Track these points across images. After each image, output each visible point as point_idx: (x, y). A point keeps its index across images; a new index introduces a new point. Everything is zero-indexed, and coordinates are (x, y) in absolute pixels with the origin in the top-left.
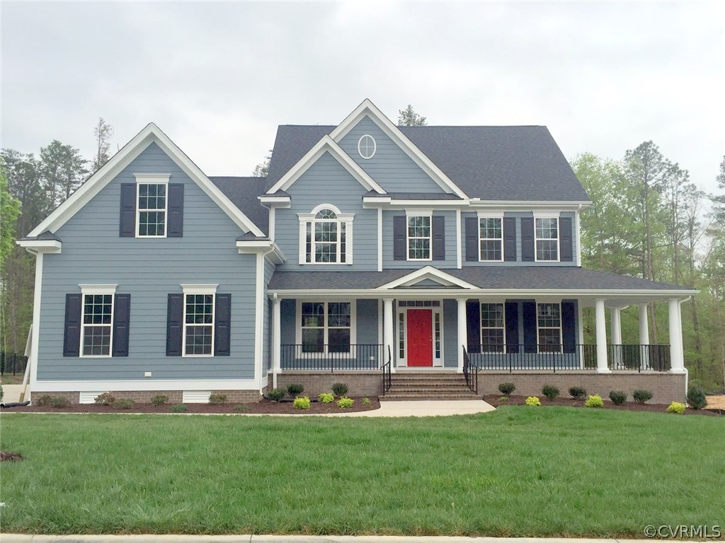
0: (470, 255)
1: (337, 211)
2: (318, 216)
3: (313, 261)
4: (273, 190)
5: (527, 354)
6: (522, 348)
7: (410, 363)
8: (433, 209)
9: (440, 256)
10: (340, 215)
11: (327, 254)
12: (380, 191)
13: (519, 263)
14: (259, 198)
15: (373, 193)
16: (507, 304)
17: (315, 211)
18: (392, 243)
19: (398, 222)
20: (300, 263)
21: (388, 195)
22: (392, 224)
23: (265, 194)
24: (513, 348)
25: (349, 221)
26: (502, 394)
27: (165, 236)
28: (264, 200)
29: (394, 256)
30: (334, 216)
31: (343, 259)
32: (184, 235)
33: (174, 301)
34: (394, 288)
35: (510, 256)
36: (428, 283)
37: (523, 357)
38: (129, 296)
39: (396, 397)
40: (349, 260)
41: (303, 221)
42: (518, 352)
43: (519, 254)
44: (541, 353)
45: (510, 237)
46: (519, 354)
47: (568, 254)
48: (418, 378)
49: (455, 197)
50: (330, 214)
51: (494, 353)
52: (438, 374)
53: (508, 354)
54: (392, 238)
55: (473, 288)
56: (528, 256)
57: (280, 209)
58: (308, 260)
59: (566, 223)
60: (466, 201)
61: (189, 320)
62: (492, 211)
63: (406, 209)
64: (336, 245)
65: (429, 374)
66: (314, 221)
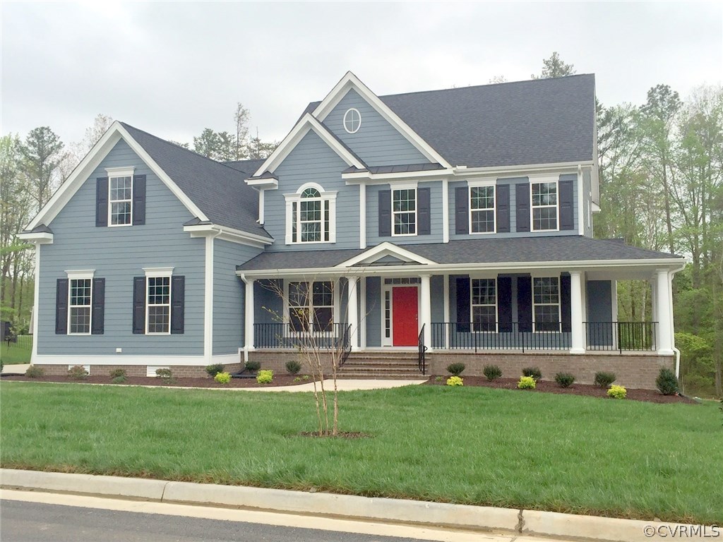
0: (460, 227)
1: (320, 189)
2: (304, 195)
3: (299, 241)
4: (259, 173)
5: (521, 333)
6: (515, 327)
7: (395, 344)
8: (417, 181)
9: (425, 230)
10: (324, 194)
11: (312, 232)
12: (359, 166)
13: (513, 233)
14: (246, 181)
15: (353, 169)
16: (499, 279)
17: (301, 190)
18: (377, 219)
19: (382, 195)
20: (286, 243)
21: (368, 169)
22: (377, 199)
23: (252, 177)
24: (506, 327)
25: (332, 199)
26: (451, 374)
27: (131, 224)
28: (250, 182)
29: (379, 233)
30: (318, 195)
31: (327, 238)
32: (146, 223)
33: (139, 282)
34: (353, 266)
35: (504, 227)
36: (388, 259)
37: (517, 337)
38: (103, 280)
39: (344, 376)
40: (332, 239)
41: (289, 201)
42: (511, 332)
43: (513, 224)
44: (537, 332)
45: (503, 206)
46: (513, 333)
47: (568, 223)
48: (375, 357)
49: (439, 166)
50: (314, 193)
51: (485, 332)
52: (399, 353)
53: (501, 333)
54: (377, 214)
55: (430, 263)
56: (523, 227)
57: (269, 191)
58: (295, 239)
59: (567, 188)
60: (450, 170)
61: (151, 301)
62: (483, 179)
63: (389, 182)
64: (320, 223)
65: (389, 353)
66: (299, 200)
